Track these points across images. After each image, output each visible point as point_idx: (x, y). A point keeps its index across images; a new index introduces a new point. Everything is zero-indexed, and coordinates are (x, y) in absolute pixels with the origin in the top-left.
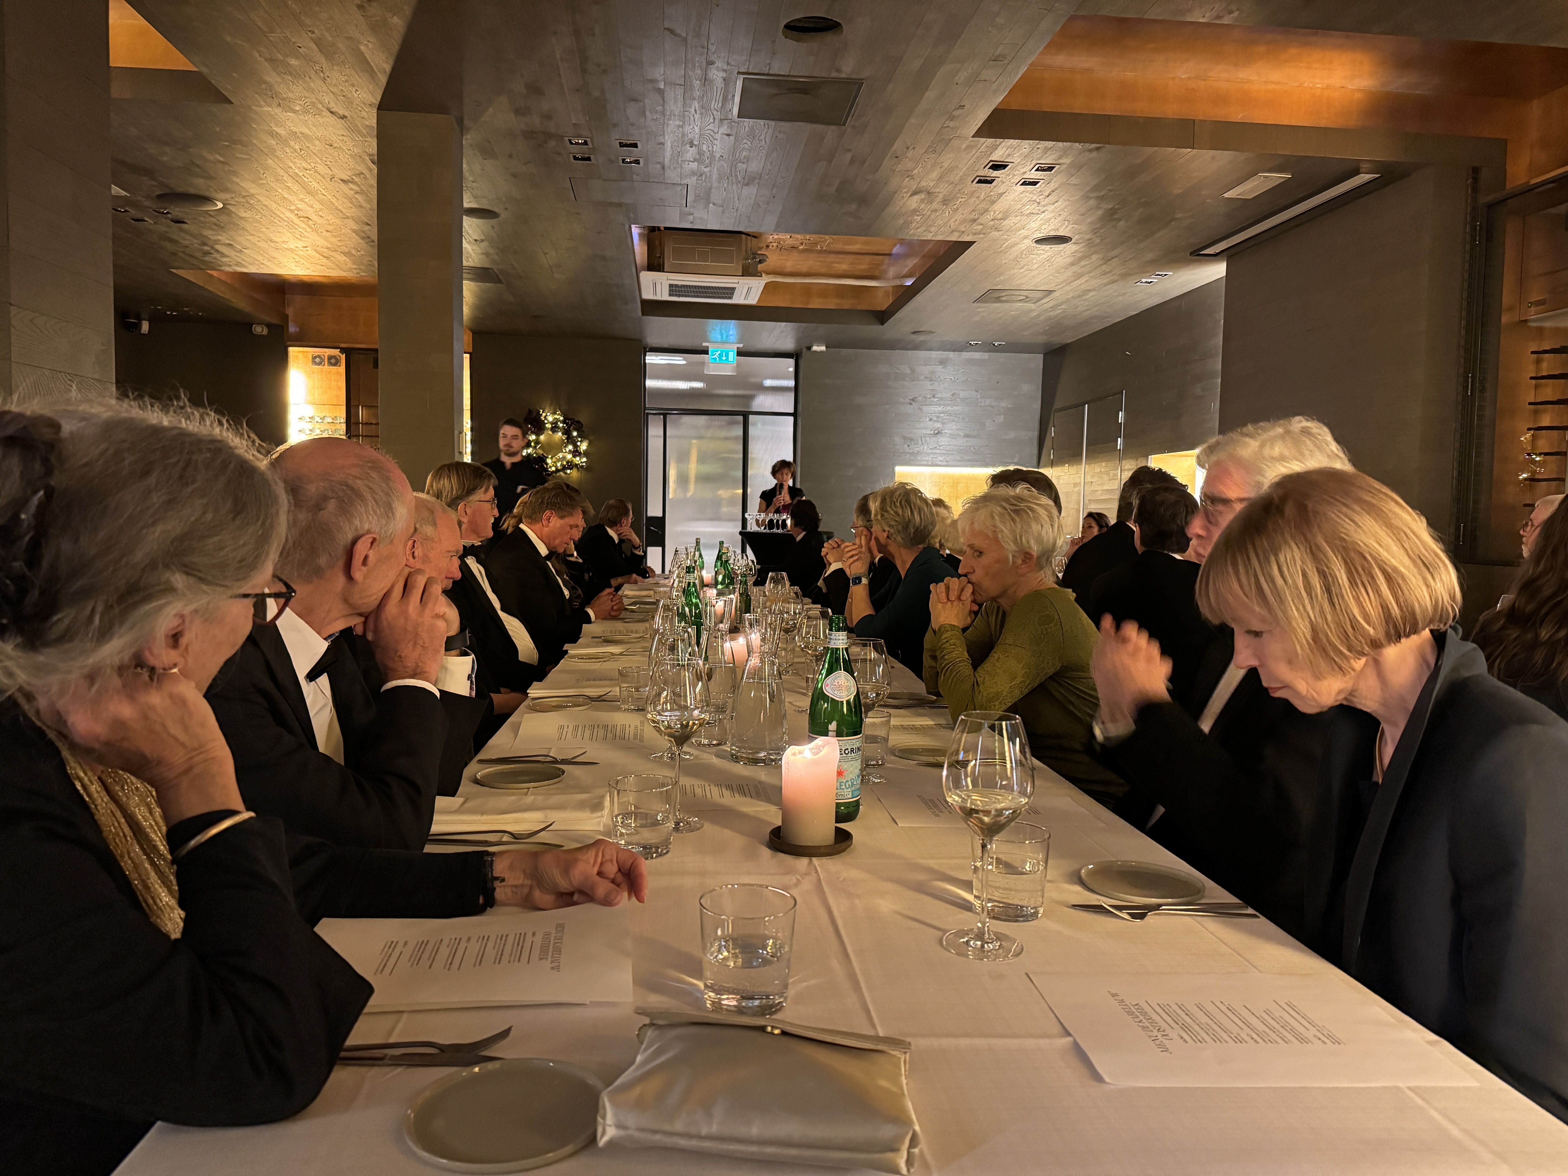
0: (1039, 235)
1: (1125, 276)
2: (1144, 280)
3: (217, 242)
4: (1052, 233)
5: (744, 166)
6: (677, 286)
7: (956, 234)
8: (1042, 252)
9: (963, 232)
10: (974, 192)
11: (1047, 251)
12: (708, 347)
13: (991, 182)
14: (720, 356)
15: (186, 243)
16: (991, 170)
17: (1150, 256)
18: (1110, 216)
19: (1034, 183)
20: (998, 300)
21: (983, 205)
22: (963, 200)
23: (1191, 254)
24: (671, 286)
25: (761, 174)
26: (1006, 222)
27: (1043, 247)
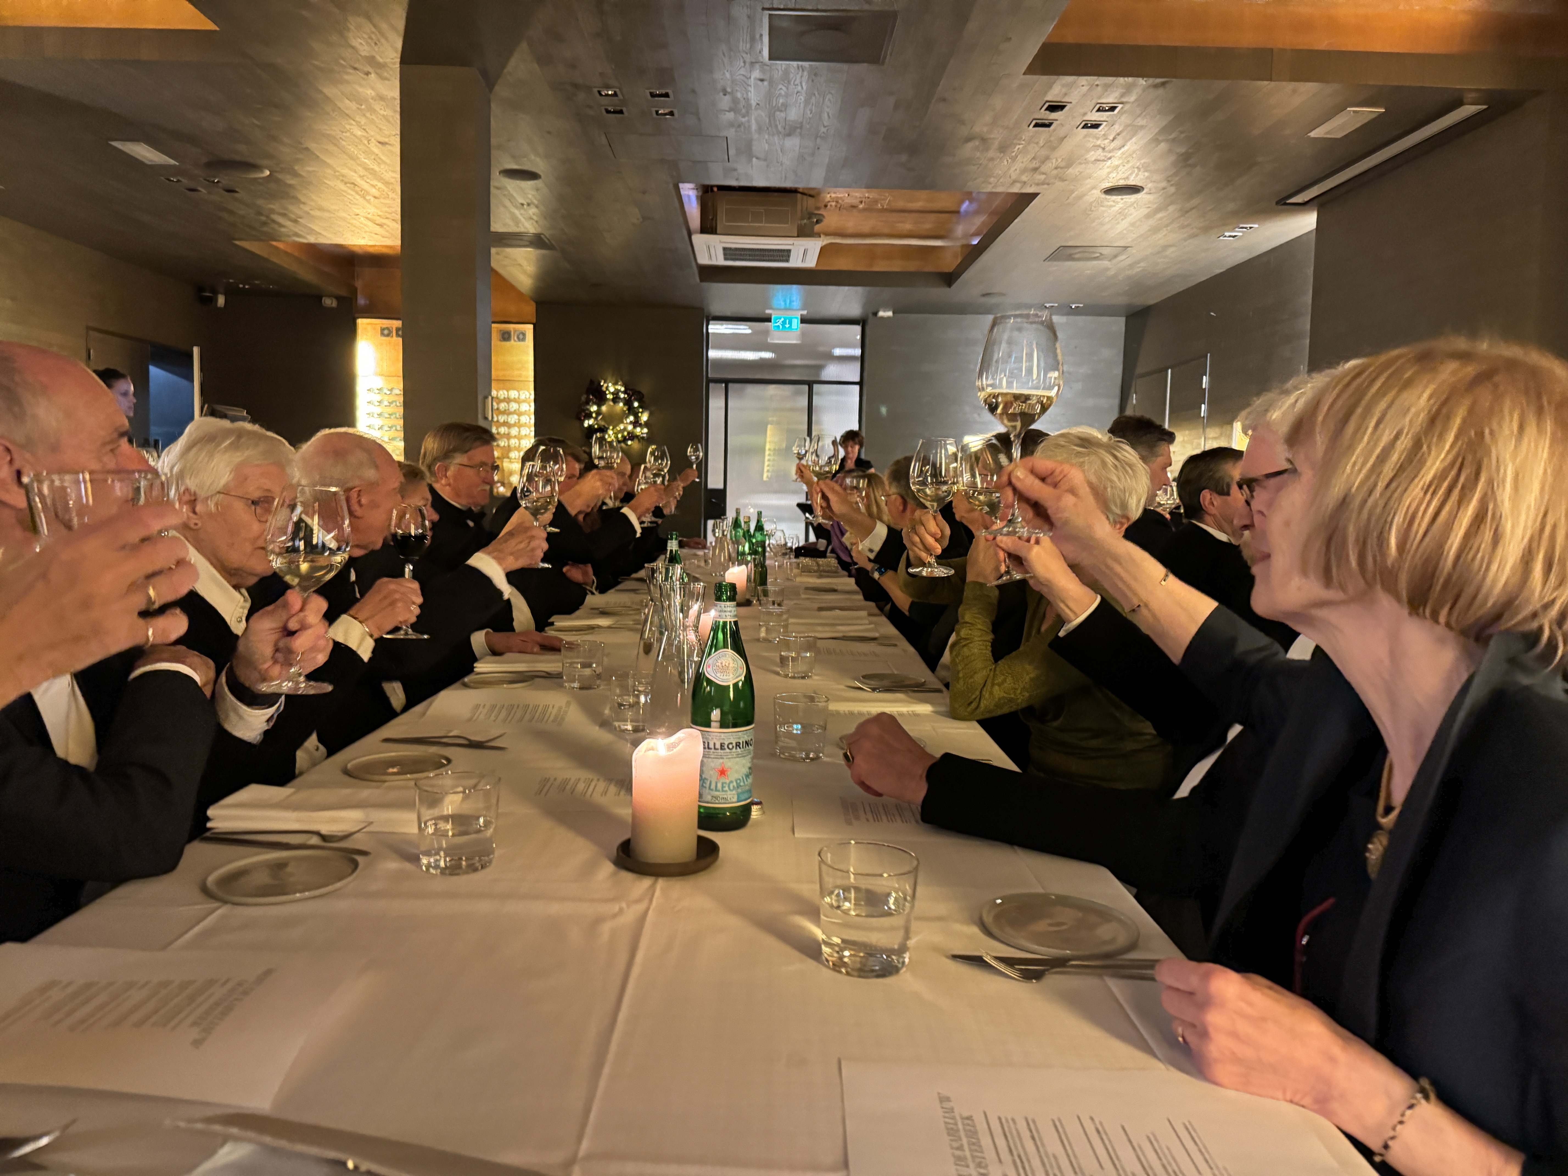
0: (1107, 185)
1: (1206, 229)
2: (1227, 234)
3: (272, 211)
4: (1122, 183)
5: (783, 115)
6: (730, 249)
7: (1018, 185)
8: (1112, 203)
9: (1025, 183)
10: (1032, 137)
11: (1118, 203)
12: (771, 315)
13: (1049, 125)
14: (784, 323)
15: (241, 212)
16: (1047, 112)
17: (1231, 206)
18: (1185, 161)
19: (1096, 126)
20: (1070, 258)
21: (1044, 152)
22: (1021, 146)
23: (1277, 203)
24: (725, 249)
25: (802, 123)
26: (1070, 170)
27: (1114, 198)
